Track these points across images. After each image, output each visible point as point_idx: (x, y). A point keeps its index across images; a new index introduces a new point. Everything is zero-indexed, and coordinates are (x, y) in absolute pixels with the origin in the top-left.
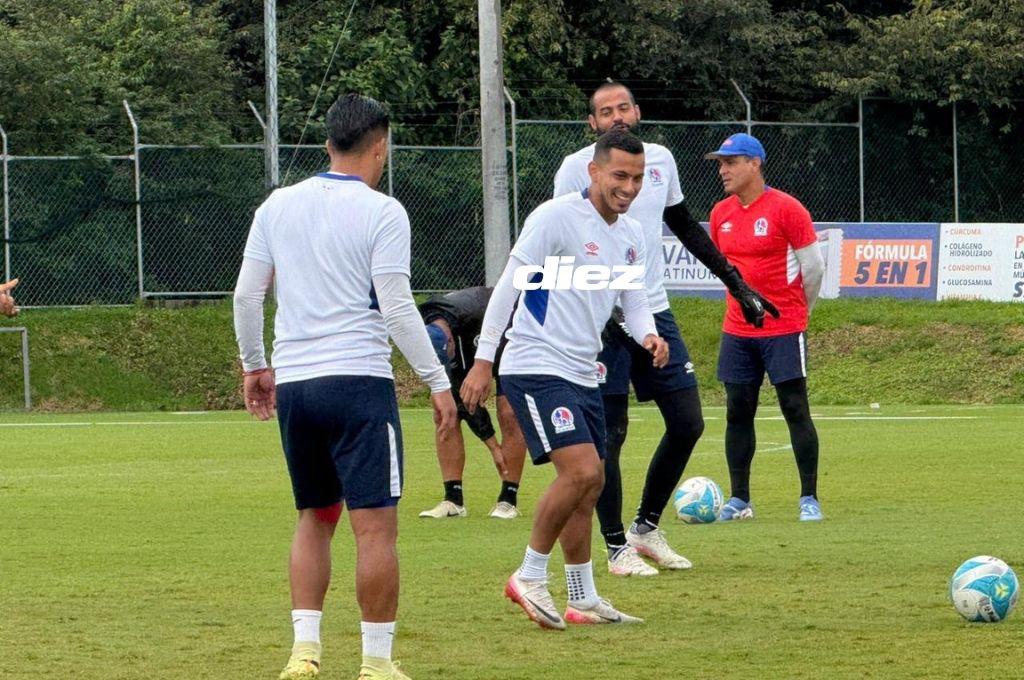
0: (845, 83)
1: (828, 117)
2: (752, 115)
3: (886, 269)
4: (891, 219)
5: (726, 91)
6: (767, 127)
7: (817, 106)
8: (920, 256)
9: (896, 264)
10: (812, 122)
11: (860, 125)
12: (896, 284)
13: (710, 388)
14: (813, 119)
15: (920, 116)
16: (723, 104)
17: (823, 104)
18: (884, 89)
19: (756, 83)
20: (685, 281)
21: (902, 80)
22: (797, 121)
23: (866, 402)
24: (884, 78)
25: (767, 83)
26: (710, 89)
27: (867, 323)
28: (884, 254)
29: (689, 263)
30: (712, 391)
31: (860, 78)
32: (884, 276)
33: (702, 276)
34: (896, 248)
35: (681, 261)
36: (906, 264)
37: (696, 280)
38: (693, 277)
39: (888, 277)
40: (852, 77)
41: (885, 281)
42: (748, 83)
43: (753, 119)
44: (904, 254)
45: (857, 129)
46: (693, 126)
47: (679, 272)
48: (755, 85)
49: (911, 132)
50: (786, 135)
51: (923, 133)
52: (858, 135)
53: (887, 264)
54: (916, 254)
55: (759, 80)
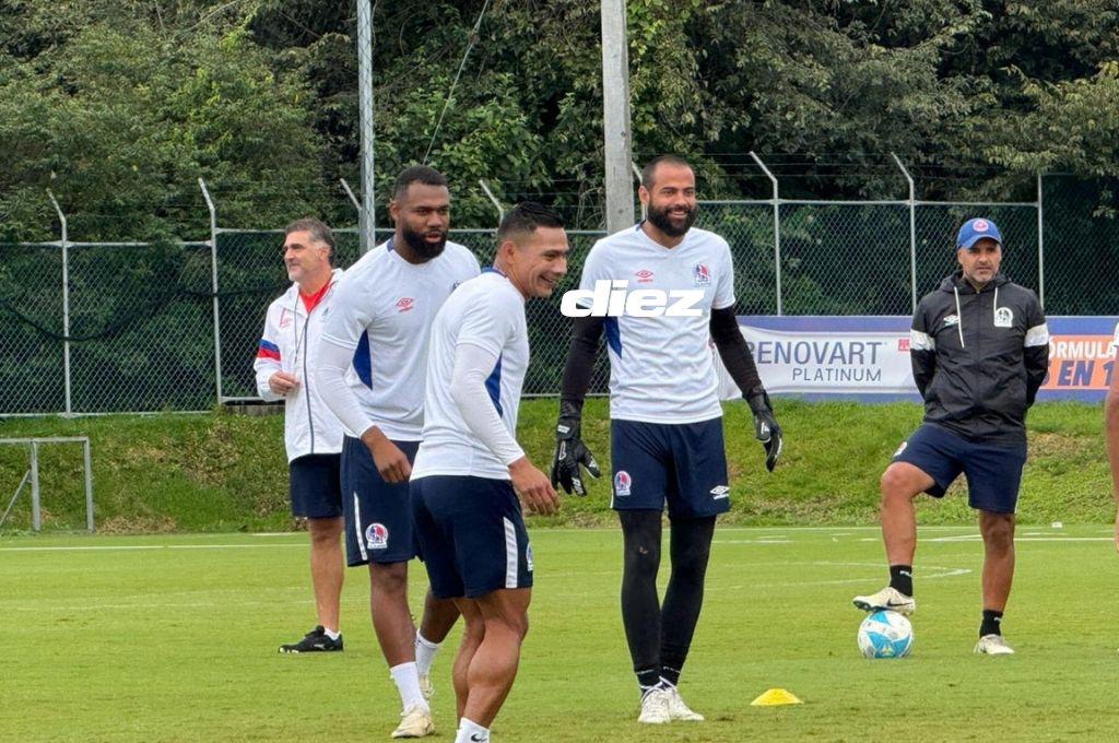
0: (1020, 159)
1: (1002, 196)
2: (915, 193)
3: (1069, 369)
4: (1075, 312)
5: (884, 166)
6: (932, 207)
7: (990, 182)
8: (1108, 354)
9: (1081, 364)
10: (983, 201)
11: (1039, 205)
12: (1080, 387)
13: (868, 505)
14: (984, 198)
15: (1107, 194)
16: (881, 183)
17: (997, 181)
18: (1066, 164)
19: (919, 159)
20: (839, 383)
21: (1087, 153)
22: (967, 200)
23: (1047, 521)
24: (1066, 151)
25: (931, 160)
26: (866, 165)
27: (1049, 431)
28: (1067, 352)
29: (844, 363)
30: (870, 509)
31: (1039, 152)
32: (1067, 378)
33: (858, 377)
34: (1080, 345)
35: (835, 360)
36: (1092, 363)
37: (853, 382)
38: (849, 379)
39: (1071, 378)
40: (1029, 151)
41: (1068, 383)
42: (909, 158)
43: (916, 198)
44: (1090, 351)
45: (1036, 209)
46: (848, 206)
47: (833, 374)
48: (917, 160)
49: (1097, 213)
50: (954, 216)
51: (1111, 214)
52: (1037, 216)
53: (1071, 363)
54: (1104, 352)
55: (922, 156)
